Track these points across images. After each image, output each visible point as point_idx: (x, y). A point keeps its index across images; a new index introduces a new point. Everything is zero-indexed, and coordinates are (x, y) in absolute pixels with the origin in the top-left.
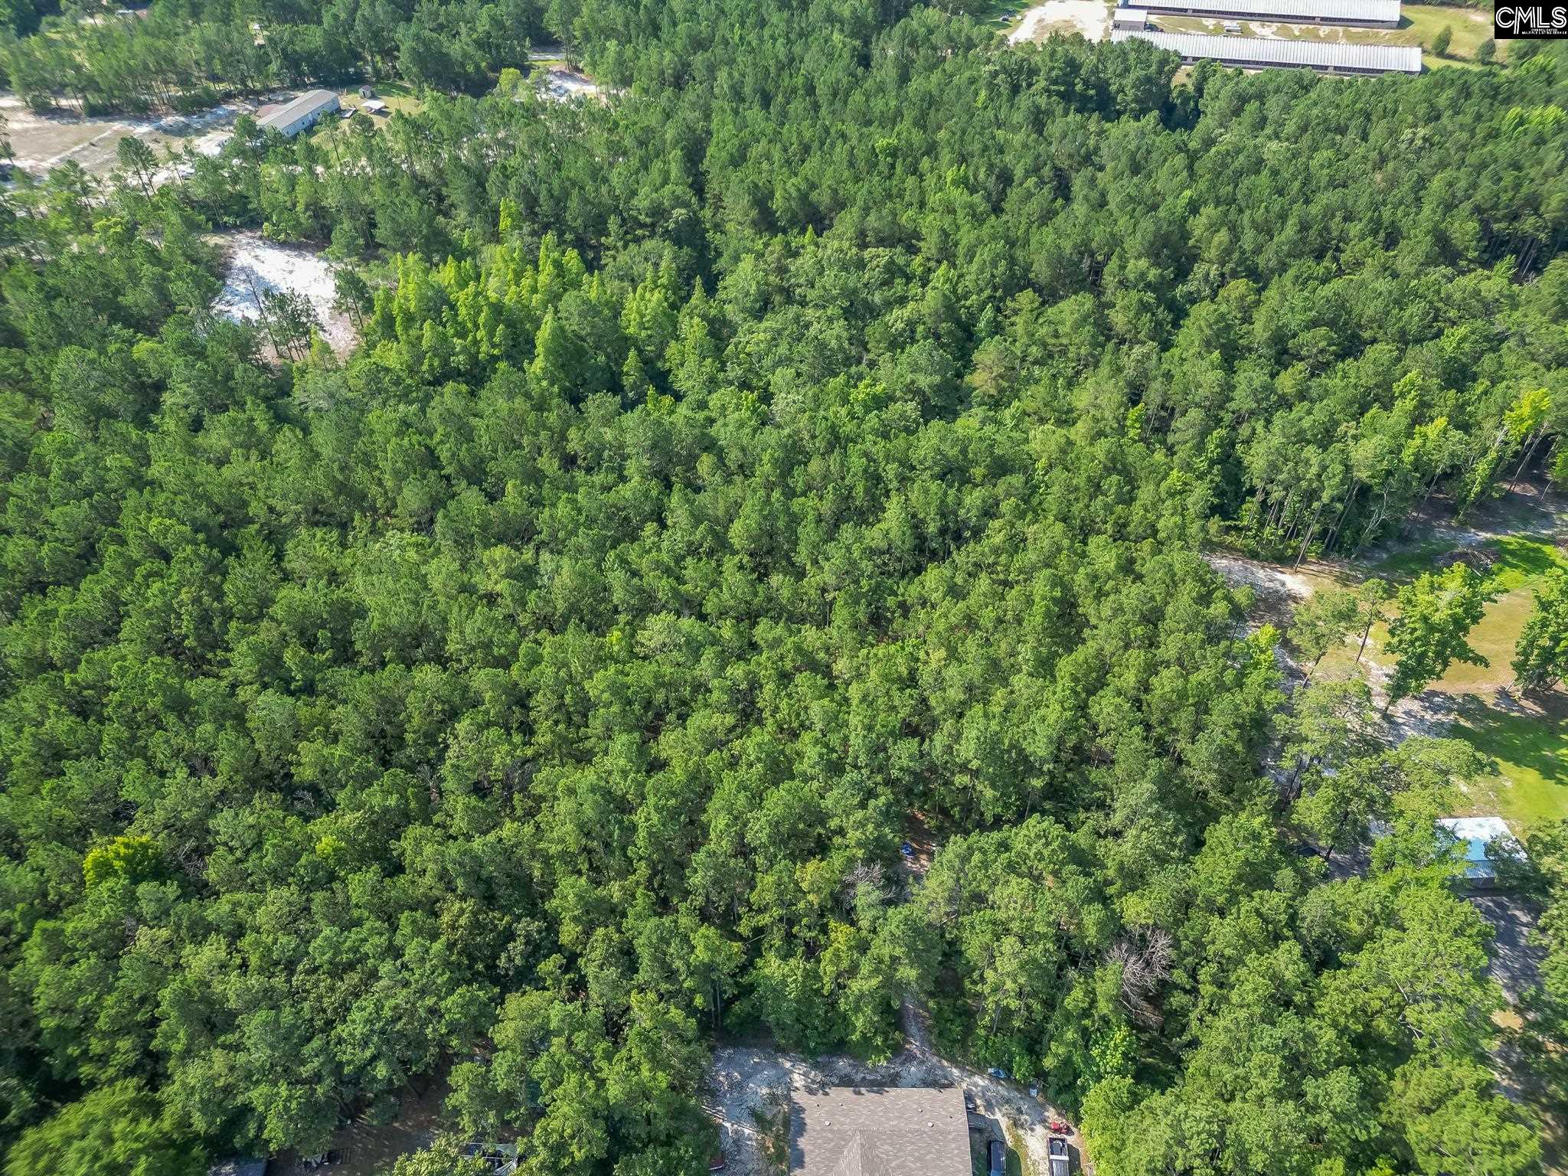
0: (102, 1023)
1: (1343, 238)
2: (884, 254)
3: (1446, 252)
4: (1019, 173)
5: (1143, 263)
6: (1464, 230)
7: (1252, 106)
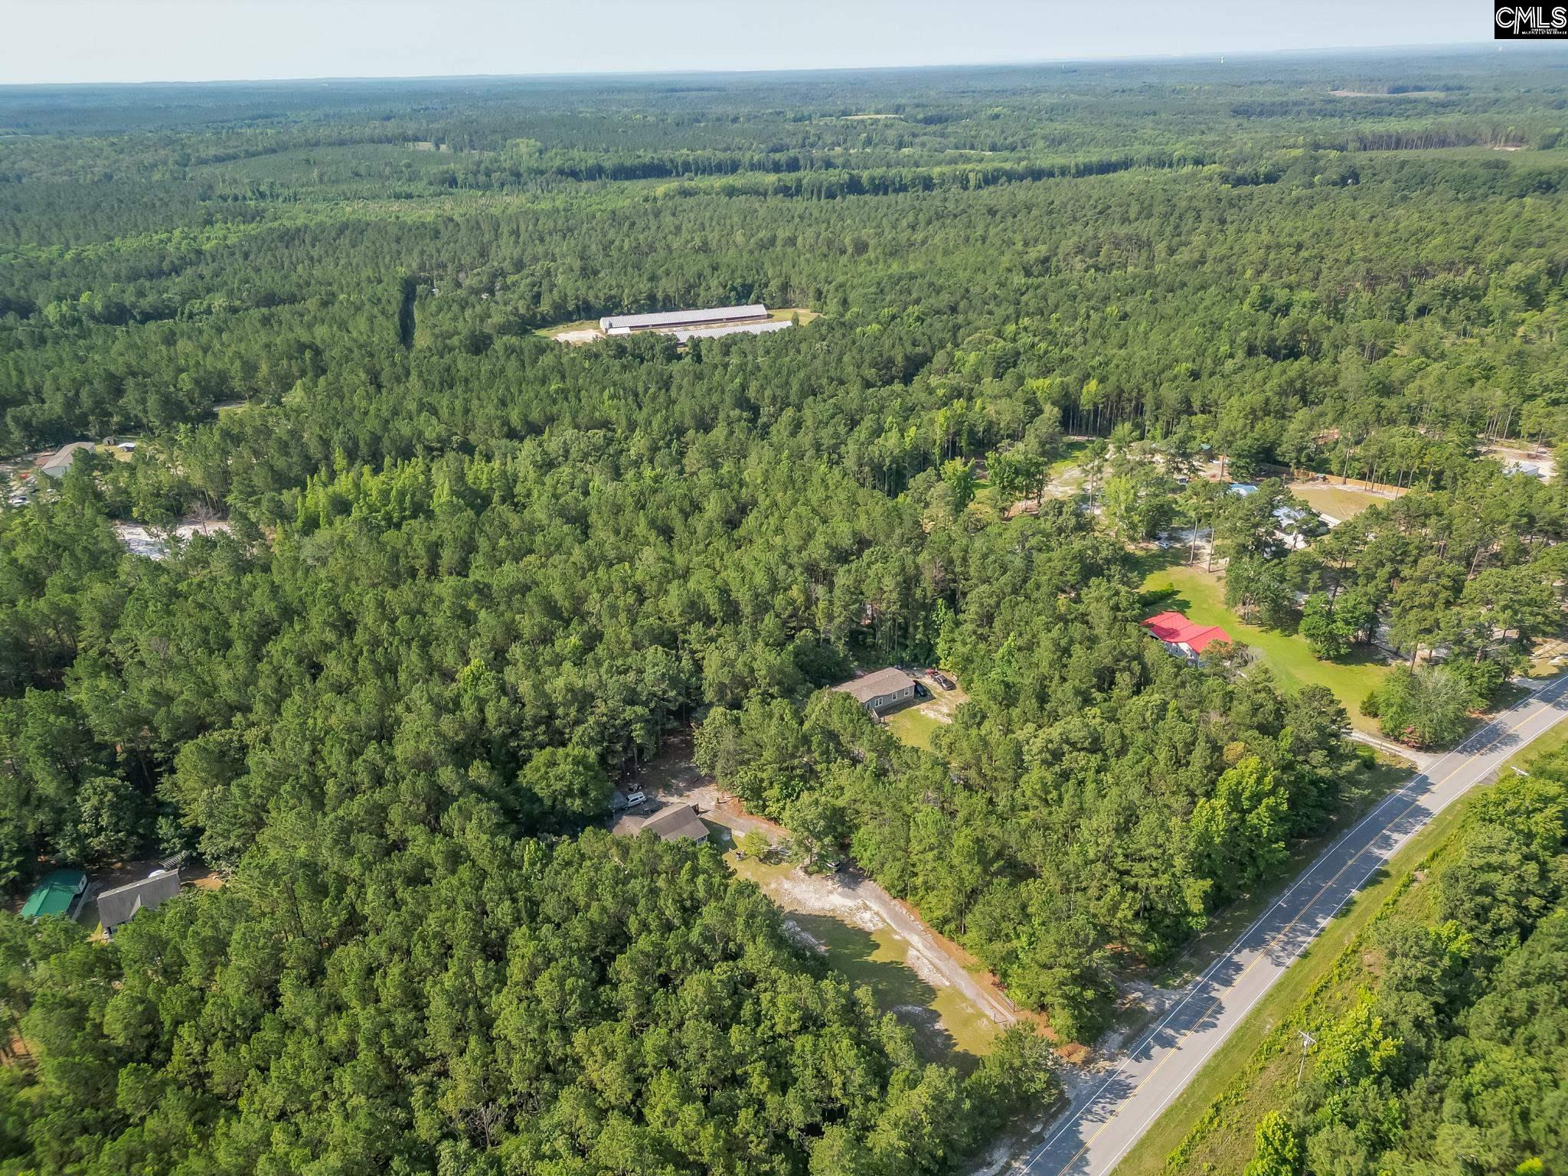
0: (528, 722)
1: (821, 386)
2: (601, 433)
3: (868, 385)
4: (641, 390)
5: (737, 412)
6: (870, 373)
7: (734, 349)
